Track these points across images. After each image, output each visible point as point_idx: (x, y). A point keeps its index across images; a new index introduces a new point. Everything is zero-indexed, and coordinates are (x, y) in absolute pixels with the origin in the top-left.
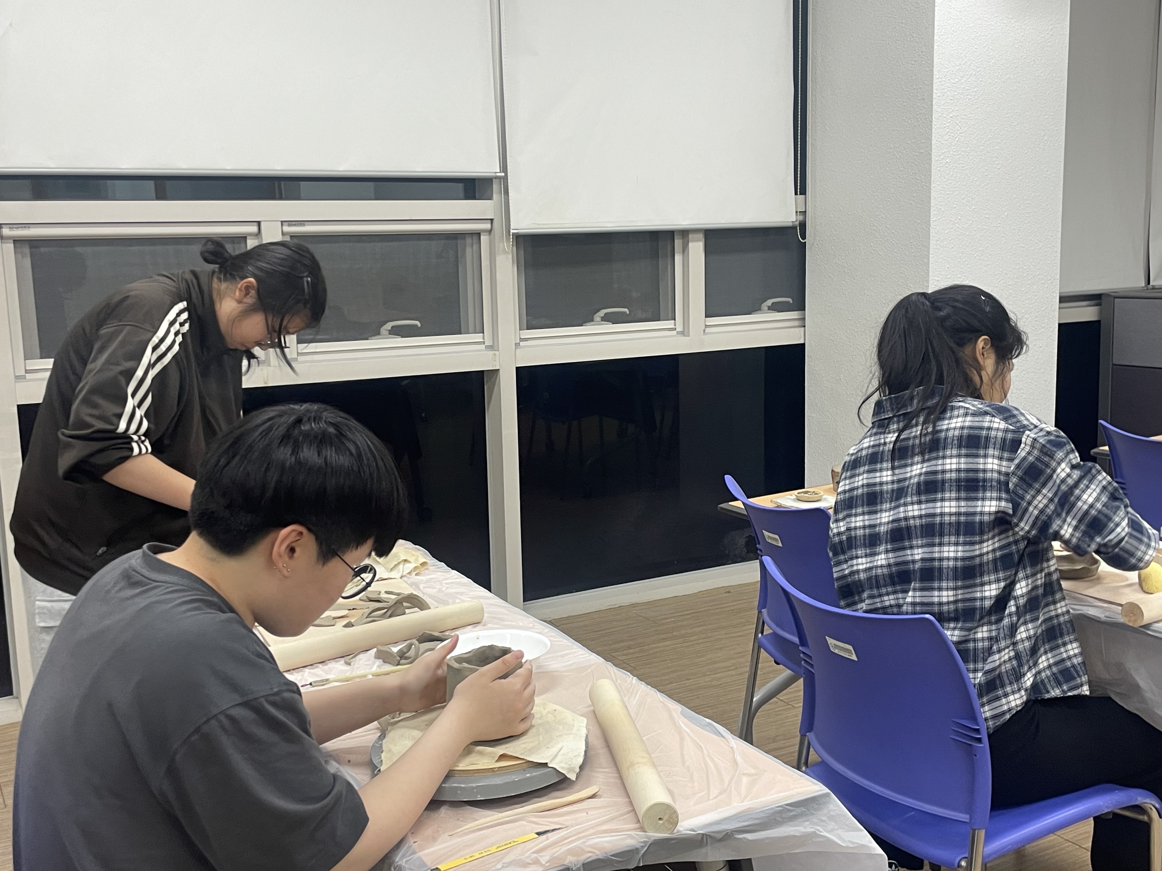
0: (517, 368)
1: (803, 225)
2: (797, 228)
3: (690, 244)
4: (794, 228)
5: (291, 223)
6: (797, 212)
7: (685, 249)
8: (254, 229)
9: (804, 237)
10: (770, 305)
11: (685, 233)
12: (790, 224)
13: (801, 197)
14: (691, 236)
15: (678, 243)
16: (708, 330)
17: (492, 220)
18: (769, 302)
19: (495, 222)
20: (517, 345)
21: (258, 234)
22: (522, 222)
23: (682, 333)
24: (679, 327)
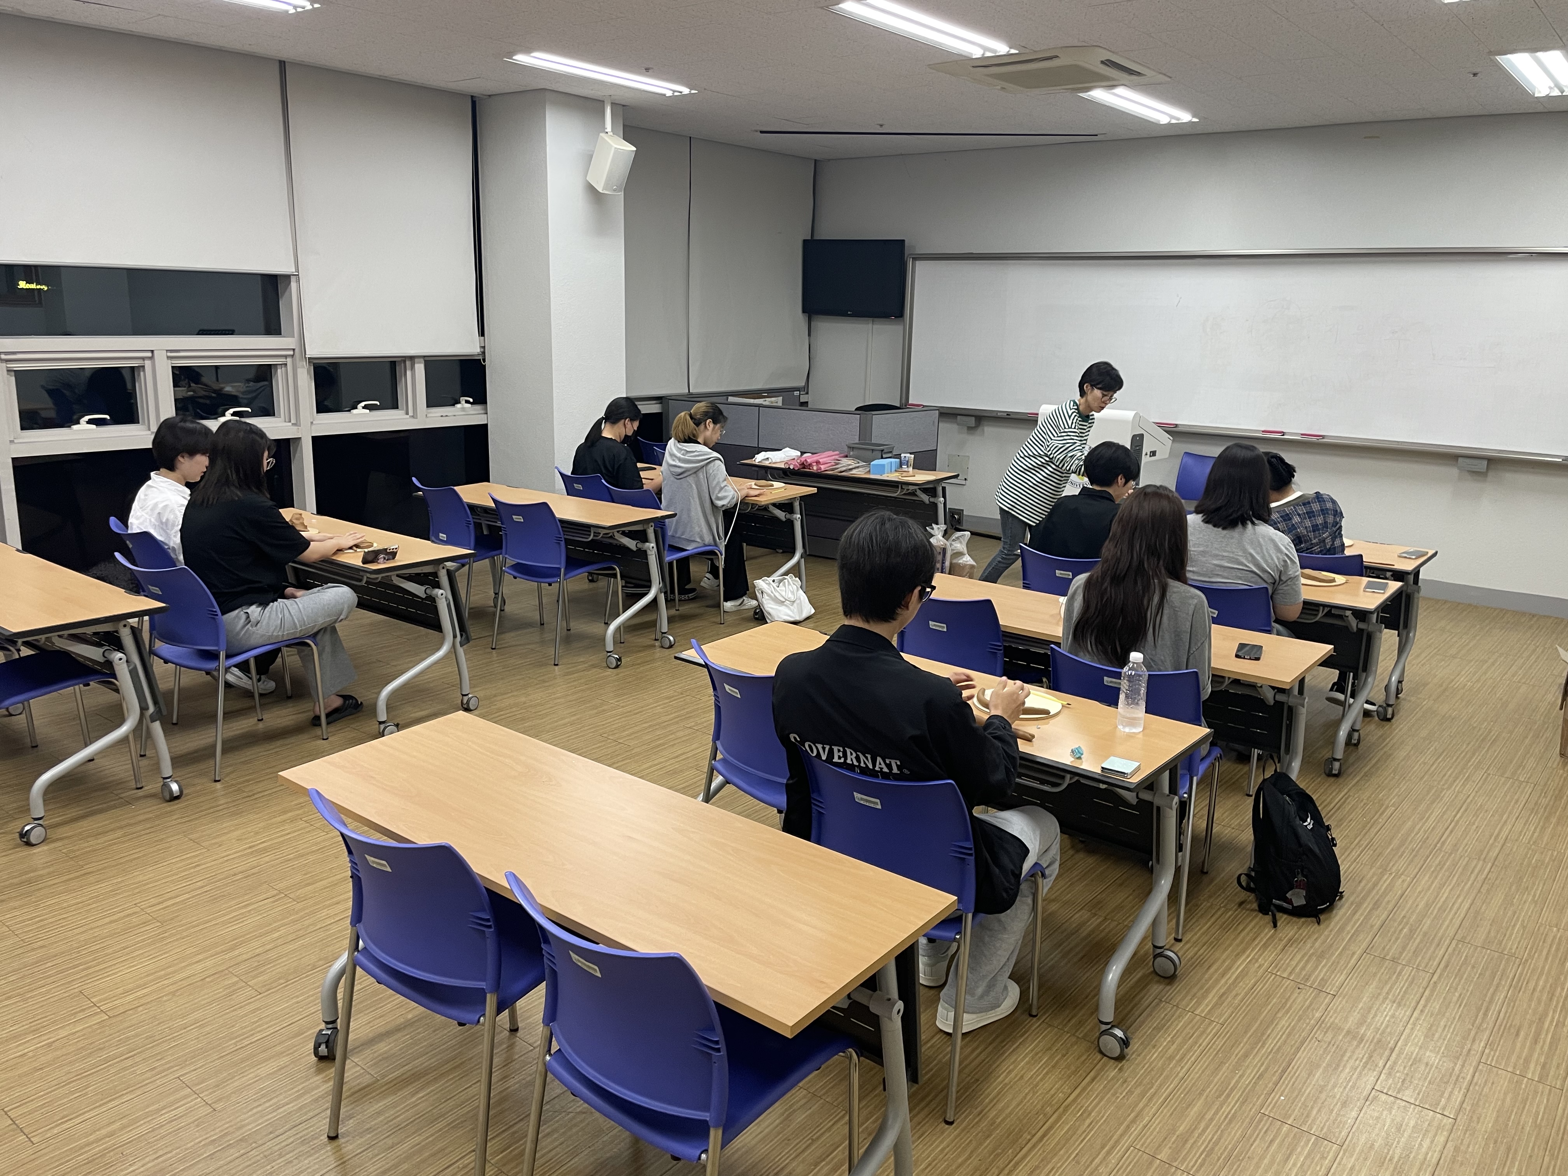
0: (313, 437)
1: (484, 355)
2: (479, 356)
3: (417, 366)
5: (171, 351)
6: (479, 347)
7: (413, 368)
8: (150, 354)
9: (484, 362)
10: (465, 400)
11: (412, 358)
12: (476, 354)
13: (482, 338)
14: (416, 360)
15: (408, 363)
16: (429, 415)
17: (294, 350)
19: (296, 351)
20: (312, 423)
21: (152, 358)
22: (313, 351)
23: (413, 417)
24: (411, 413)
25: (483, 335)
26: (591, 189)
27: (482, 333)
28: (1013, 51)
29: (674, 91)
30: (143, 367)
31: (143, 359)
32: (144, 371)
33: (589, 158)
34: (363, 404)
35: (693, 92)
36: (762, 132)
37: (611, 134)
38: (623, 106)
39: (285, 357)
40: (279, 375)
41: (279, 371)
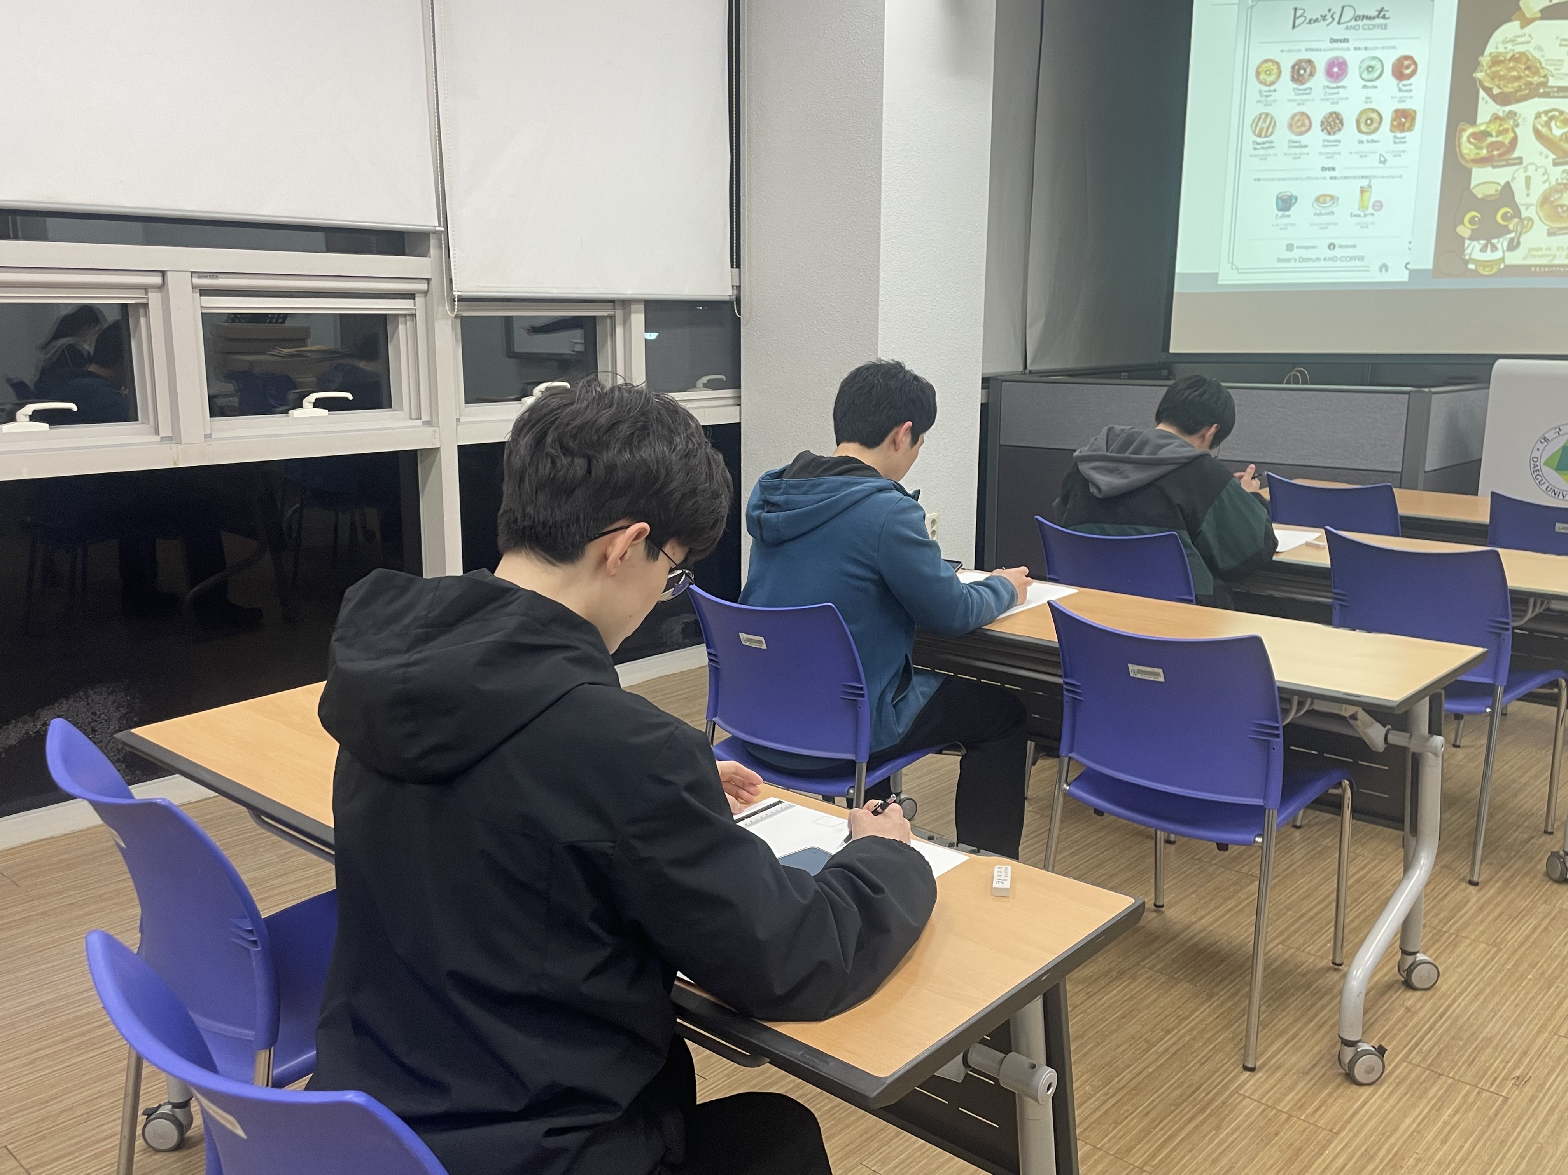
0: (459, 446)
2: (733, 302)
4: (730, 303)
5: (201, 274)
6: (733, 286)
8: (158, 280)
10: (705, 382)
12: (727, 298)
13: (736, 270)
17: (428, 280)
18: (705, 379)
19: (433, 282)
20: (458, 420)
21: (162, 287)
22: (464, 286)
25: (738, 266)
27: (736, 257)
30: (145, 306)
31: (146, 288)
34: (543, 386)
39: (411, 296)
40: (402, 334)
41: (401, 327)
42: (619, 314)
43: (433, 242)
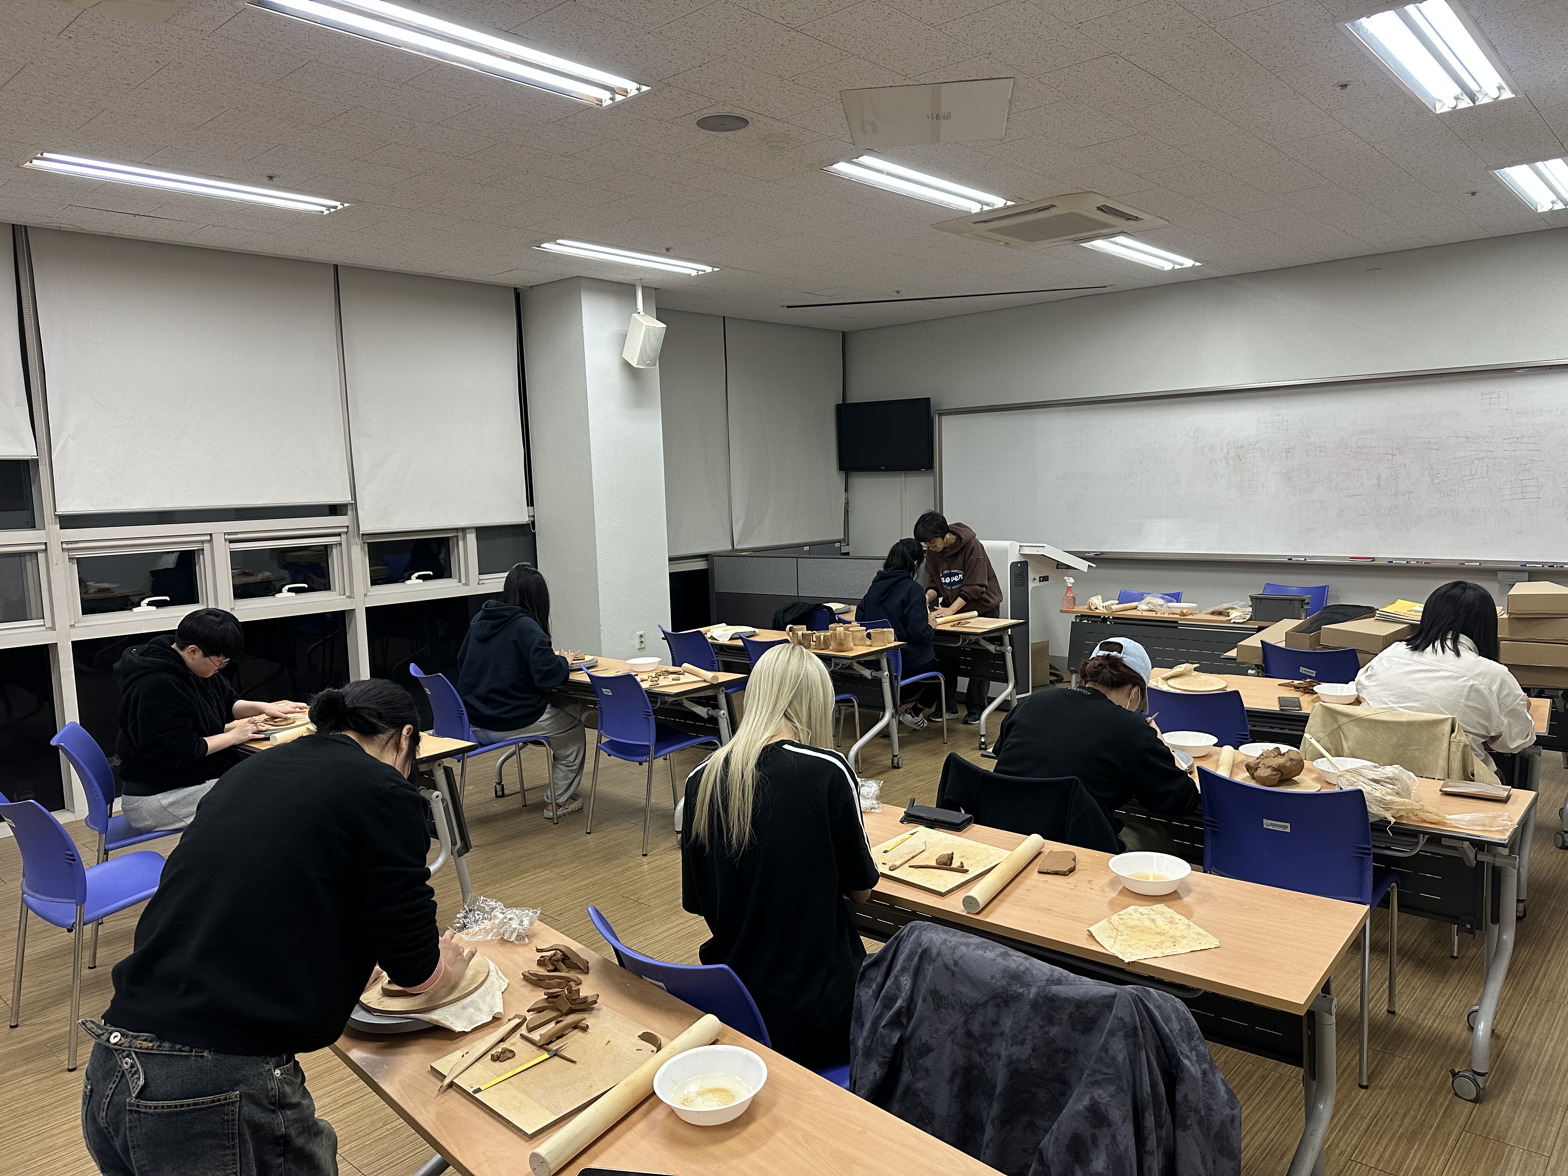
0: (366, 608)
1: (533, 523)
2: (530, 524)
3: (468, 535)
4: (528, 525)
5: (229, 534)
6: (529, 516)
7: (464, 538)
8: (208, 538)
9: (534, 529)
11: (464, 530)
12: (525, 523)
13: (531, 508)
14: (468, 531)
16: (481, 582)
17: (348, 527)
19: (350, 528)
20: (366, 595)
21: (211, 541)
22: (367, 527)
23: (466, 584)
24: (463, 581)
25: (532, 505)
26: (627, 365)
27: (530, 502)
28: (1010, 203)
29: (698, 270)
30: (203, 550)
31: (203, 542)
32: (203, 554)
33: (623, 337)
34: (416, 575)
35: (715, 269)
36: (788, 307)
37: (643, 313)
38: (655, 289)
39: (339, 535)
40: (335, 552)
41: (334, 550)
42: (460, 535)
43: (349, 507)
